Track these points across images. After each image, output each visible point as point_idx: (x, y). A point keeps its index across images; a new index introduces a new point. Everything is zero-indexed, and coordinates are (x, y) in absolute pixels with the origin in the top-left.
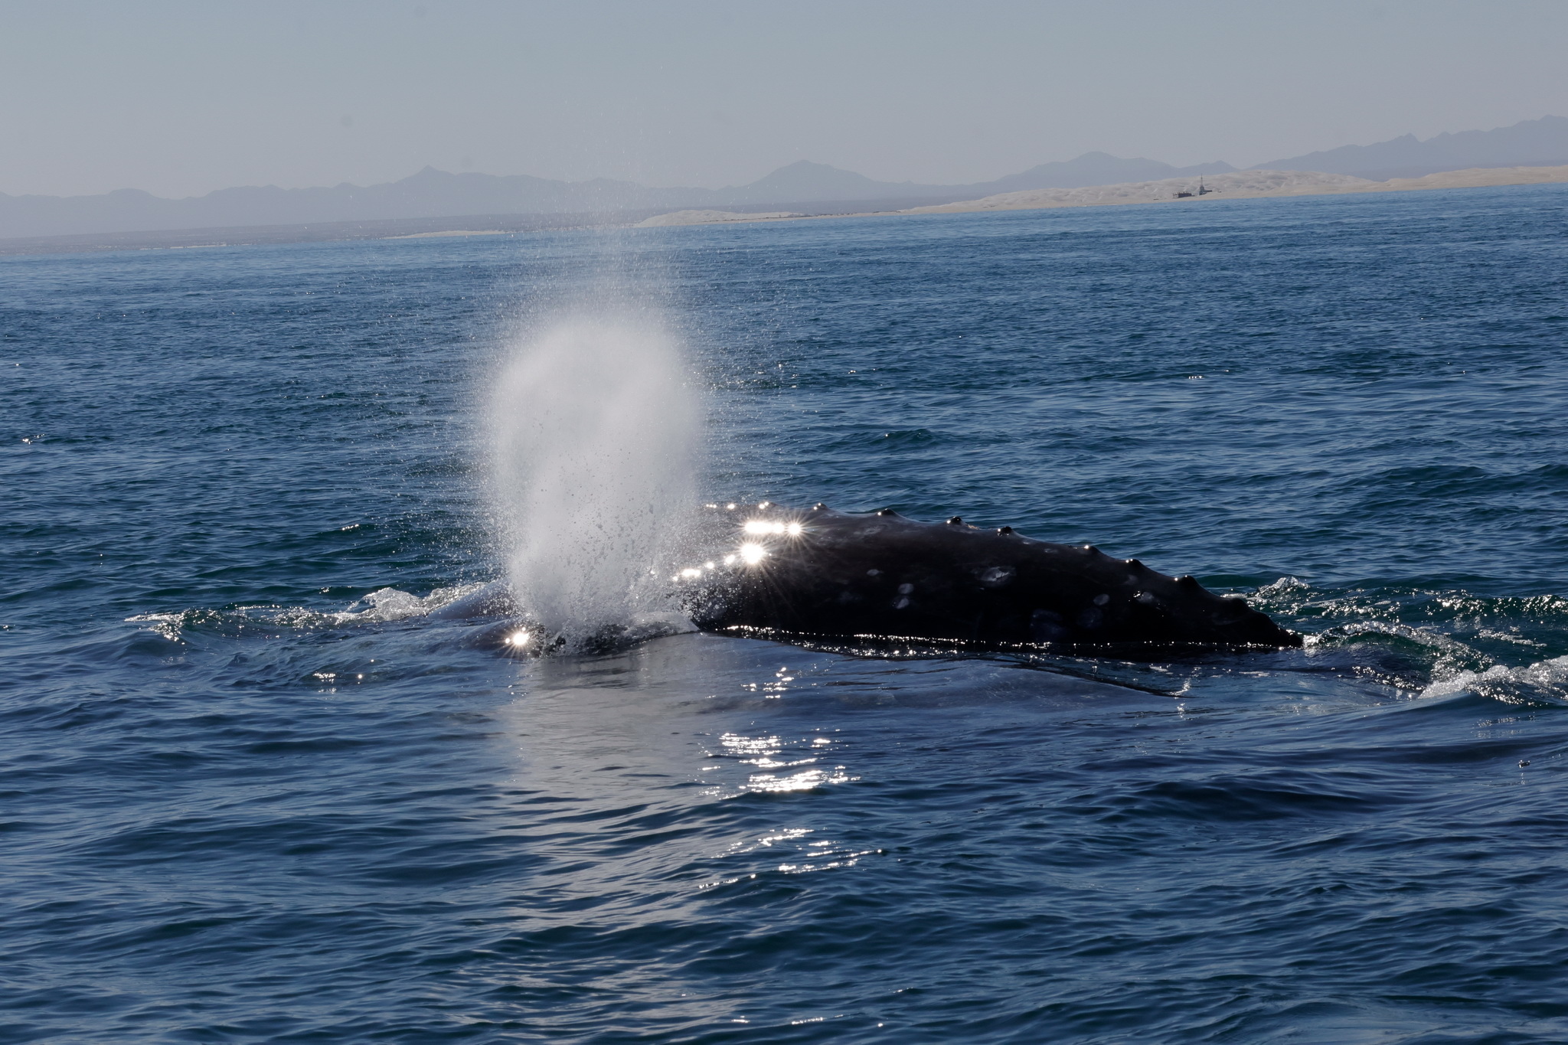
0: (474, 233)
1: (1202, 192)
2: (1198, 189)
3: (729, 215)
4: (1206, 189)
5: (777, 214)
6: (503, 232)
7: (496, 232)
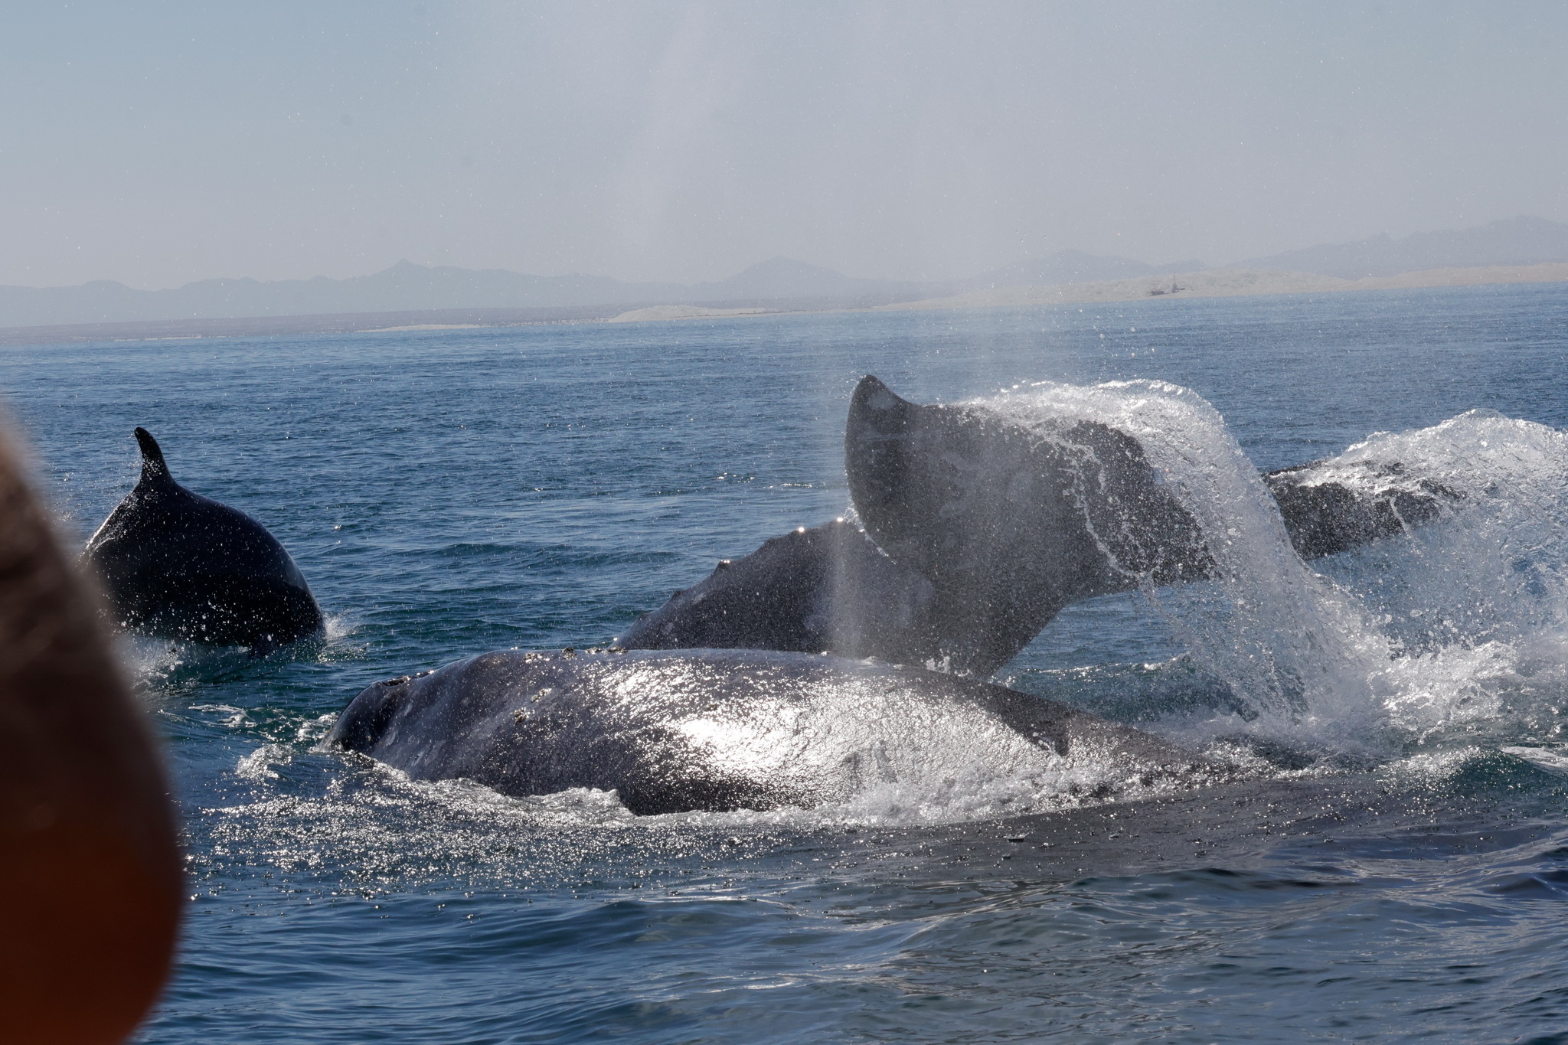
0: (450, 327)
1: (1175, 289)
2: (1171, 287)
3: (705, 311)
4: (1179, 286)
5: (751, 310)
6: (477, 326)
7: (472, 326)
